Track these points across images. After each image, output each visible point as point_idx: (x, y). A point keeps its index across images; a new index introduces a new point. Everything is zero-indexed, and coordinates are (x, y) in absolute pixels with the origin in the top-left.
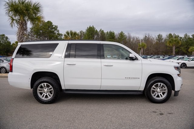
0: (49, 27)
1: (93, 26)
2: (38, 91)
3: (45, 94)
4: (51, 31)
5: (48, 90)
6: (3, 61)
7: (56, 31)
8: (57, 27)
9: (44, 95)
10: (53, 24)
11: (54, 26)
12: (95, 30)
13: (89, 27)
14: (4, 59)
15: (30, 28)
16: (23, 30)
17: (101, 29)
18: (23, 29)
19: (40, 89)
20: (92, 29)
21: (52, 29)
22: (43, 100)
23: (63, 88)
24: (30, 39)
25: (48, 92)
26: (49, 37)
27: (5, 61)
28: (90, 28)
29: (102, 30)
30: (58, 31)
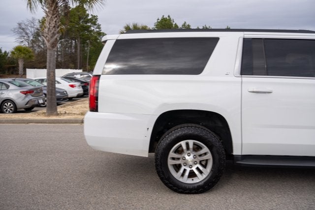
0: (80, 19)
1: (169, 16)
2: (170, 162)
3: (188, 170)
4: (82, 26)
5: (195, 157)
6: (8, 87)
7: (95, 26)
8: (96, 19)
9: (185, 170)
10: (87, 13)
11: (90, 17)
12: (174, 24)
13: (160, 19)
14: (9, 82)
15: (39, 22)
16: (56, 17)
17: (185, 23)
18: (57, 13)
19: (176, 156)
20: (167, 22)
21: (86, 24)
22: (183, 185)
23: (237, 151)
24: (40, 44)
25: (195, 163)
26: (81, 38)
27: (12, 87)
28: (164, 20)
29: (187, 24)
30: (99, 27)
